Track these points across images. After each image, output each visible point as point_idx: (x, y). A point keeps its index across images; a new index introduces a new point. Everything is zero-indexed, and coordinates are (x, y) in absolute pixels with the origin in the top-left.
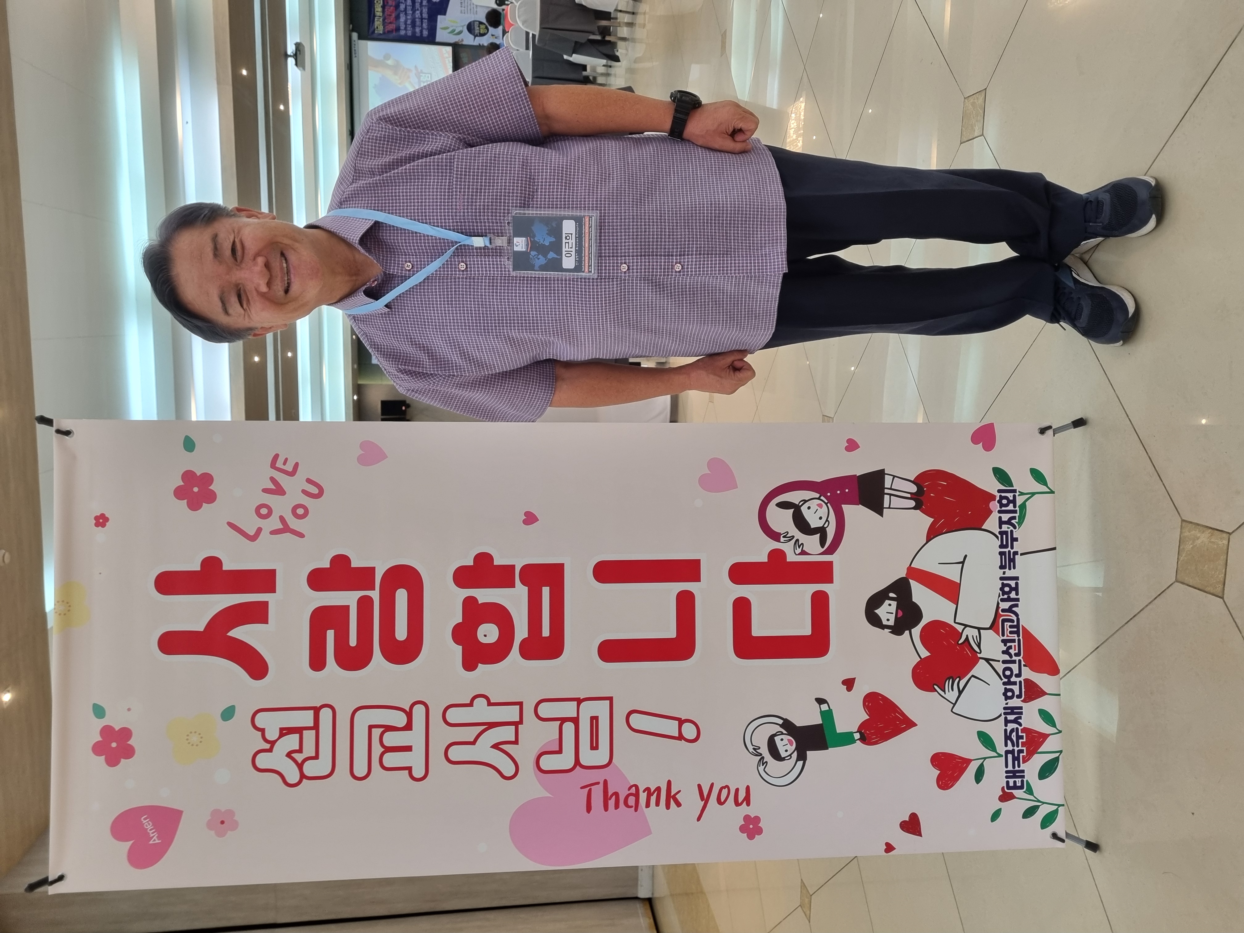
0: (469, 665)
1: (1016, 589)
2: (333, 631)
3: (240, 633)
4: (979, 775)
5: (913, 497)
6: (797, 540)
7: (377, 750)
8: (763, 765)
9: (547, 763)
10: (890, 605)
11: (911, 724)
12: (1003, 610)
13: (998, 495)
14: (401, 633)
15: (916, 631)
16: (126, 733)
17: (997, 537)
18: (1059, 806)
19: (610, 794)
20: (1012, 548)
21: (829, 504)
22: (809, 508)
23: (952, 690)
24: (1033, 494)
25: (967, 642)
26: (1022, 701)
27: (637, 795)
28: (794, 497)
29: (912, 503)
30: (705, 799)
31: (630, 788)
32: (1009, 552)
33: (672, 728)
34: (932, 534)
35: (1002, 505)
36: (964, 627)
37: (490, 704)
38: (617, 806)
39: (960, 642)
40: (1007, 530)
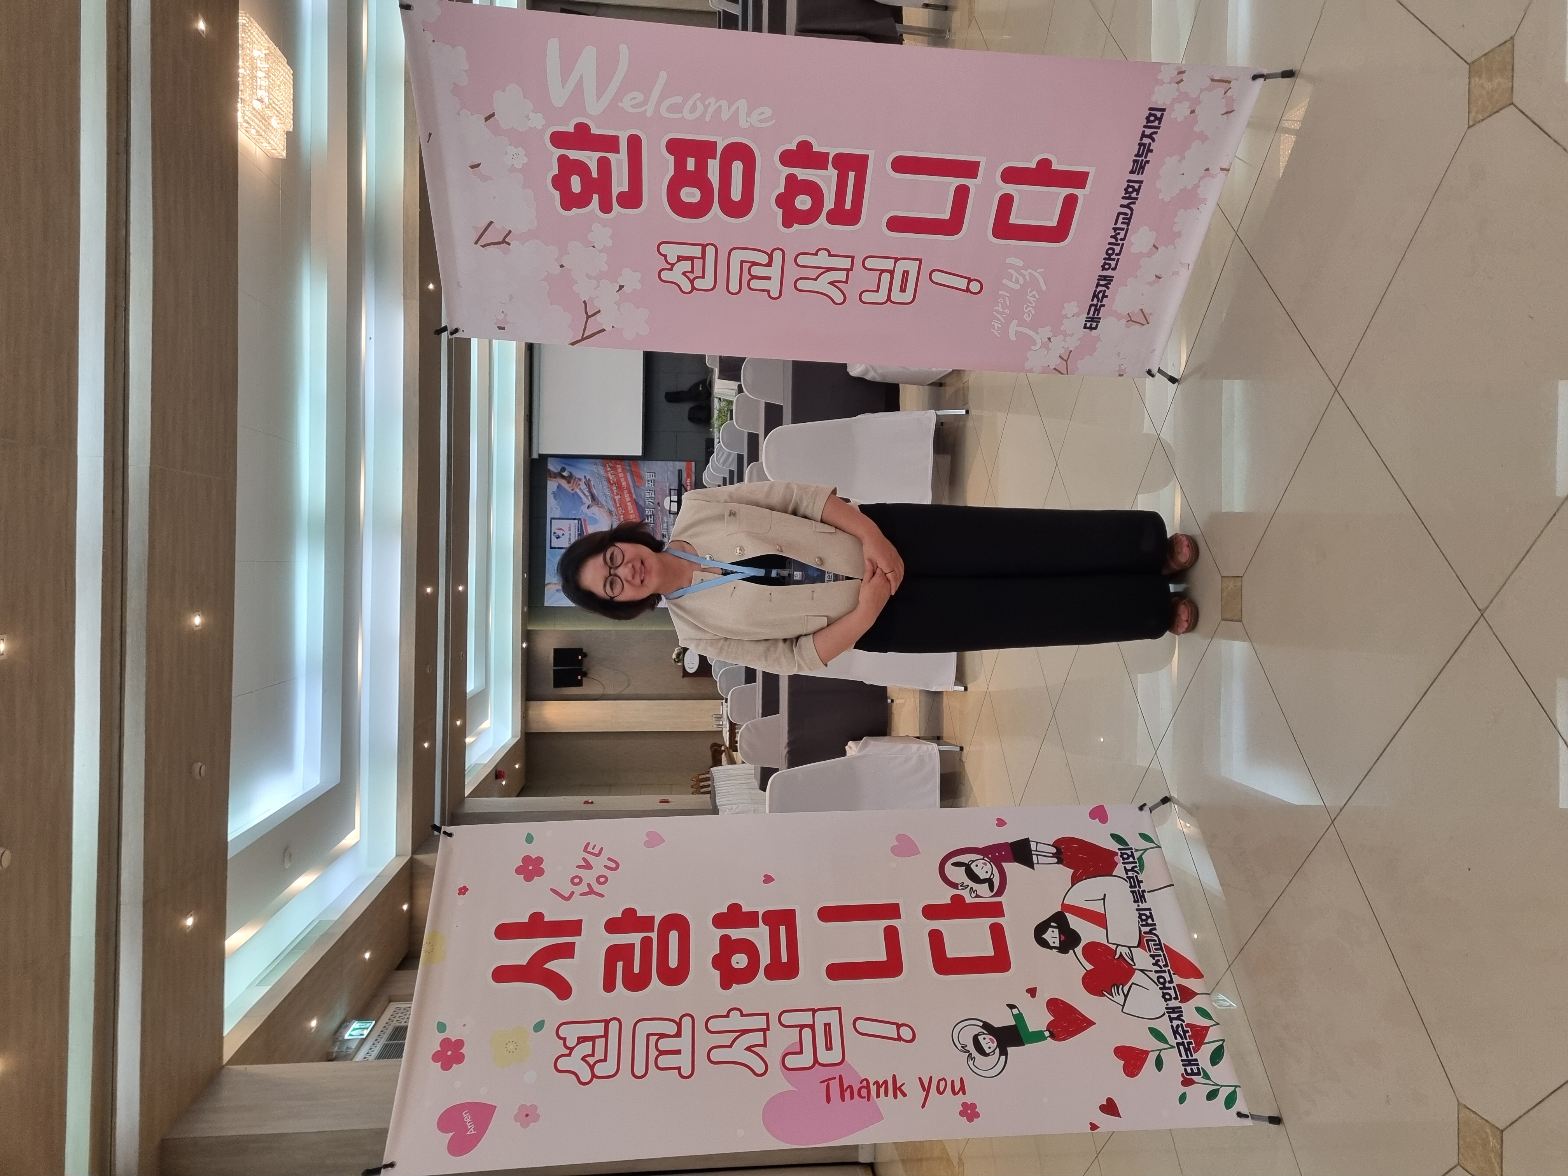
0: (726, 984)
1: (1151, 917)
2: (622, 962)
3: (554, 965)
4: (1159, 1064)
5: (1054, 855)
6: (972, 888)
7: (653, 1053)
8: (972, 1060)
9: (791, 1061)
10: (1053, 931)
11: (1091, 1023)
12: (1145, 933)
13: (1119, 852)
14: (673, 962)
15: (1079, 950)
16: (460, 1043)
17: (1127, 881)
18: (1236, 1087)
19: (845, 1087)
20: (1140, 887)
21: (991, 863)
22: (977, 866)
23: (1119, 995)
24: (1146, 850)
25: (1121, 957)
26: (1179, 1002)
27: (868, 1087)
28: (965, 858)
29: (1056, 860)
30: (927, 1091)
31: (861, 1082)
32: (1138, 891)
33: (892, 1031)
34: (1075, 880)
35: (1124, 859)
36: (1116, 946)
37: (742, 1015)
38: (852, 1097)
39: (1116, 957)
40: (1132, 875)
